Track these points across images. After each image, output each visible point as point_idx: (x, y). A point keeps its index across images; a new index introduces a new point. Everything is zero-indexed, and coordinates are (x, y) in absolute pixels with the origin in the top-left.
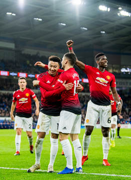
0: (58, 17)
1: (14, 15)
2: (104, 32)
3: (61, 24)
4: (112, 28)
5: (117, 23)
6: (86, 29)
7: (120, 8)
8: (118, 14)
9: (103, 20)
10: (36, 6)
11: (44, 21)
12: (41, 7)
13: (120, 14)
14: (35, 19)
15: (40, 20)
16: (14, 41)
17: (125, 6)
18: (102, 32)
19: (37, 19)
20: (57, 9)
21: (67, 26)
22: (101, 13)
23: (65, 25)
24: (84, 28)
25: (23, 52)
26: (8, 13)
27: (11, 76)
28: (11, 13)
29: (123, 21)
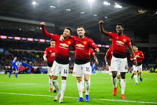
0: (80, 8)
1: (54, 7)
2: (106, 17)
3: (82, 12)
4: (111, 15)
5: (114, 12)
6: (96, 15)
7: (116, 4)
8: (115, 7)
9: (106, 10)
10: (68, 2)
11: (72, 11)
12: (71, 3)
13: (116, 7)
14: (66, 9)
15: (70, 10)
16: (54, 22)
17: (118, 2)
18: (105, 17)
19: (68, 10)
20: (79, 4)
21: (85, 13)
22: (105, 6)
23: (84, 13)
24: (95, 15)
25: (60, 29)
26: (51, 6)
27: (47, 42)
28: (52, 6)
29: (118, 11)
